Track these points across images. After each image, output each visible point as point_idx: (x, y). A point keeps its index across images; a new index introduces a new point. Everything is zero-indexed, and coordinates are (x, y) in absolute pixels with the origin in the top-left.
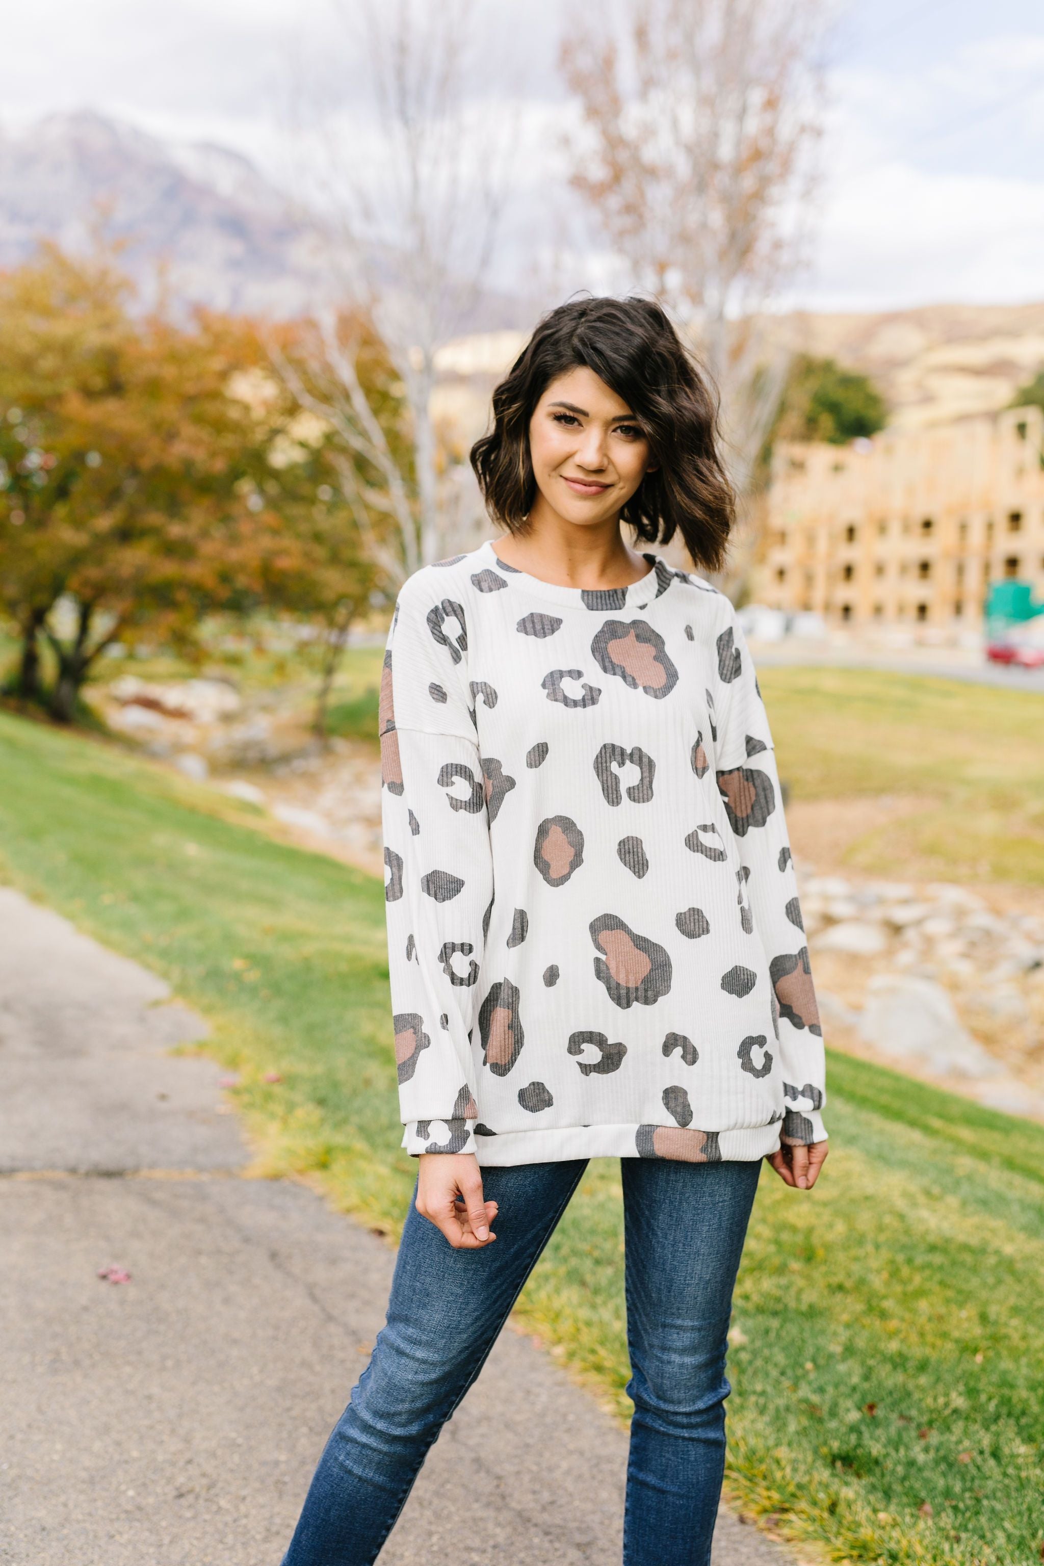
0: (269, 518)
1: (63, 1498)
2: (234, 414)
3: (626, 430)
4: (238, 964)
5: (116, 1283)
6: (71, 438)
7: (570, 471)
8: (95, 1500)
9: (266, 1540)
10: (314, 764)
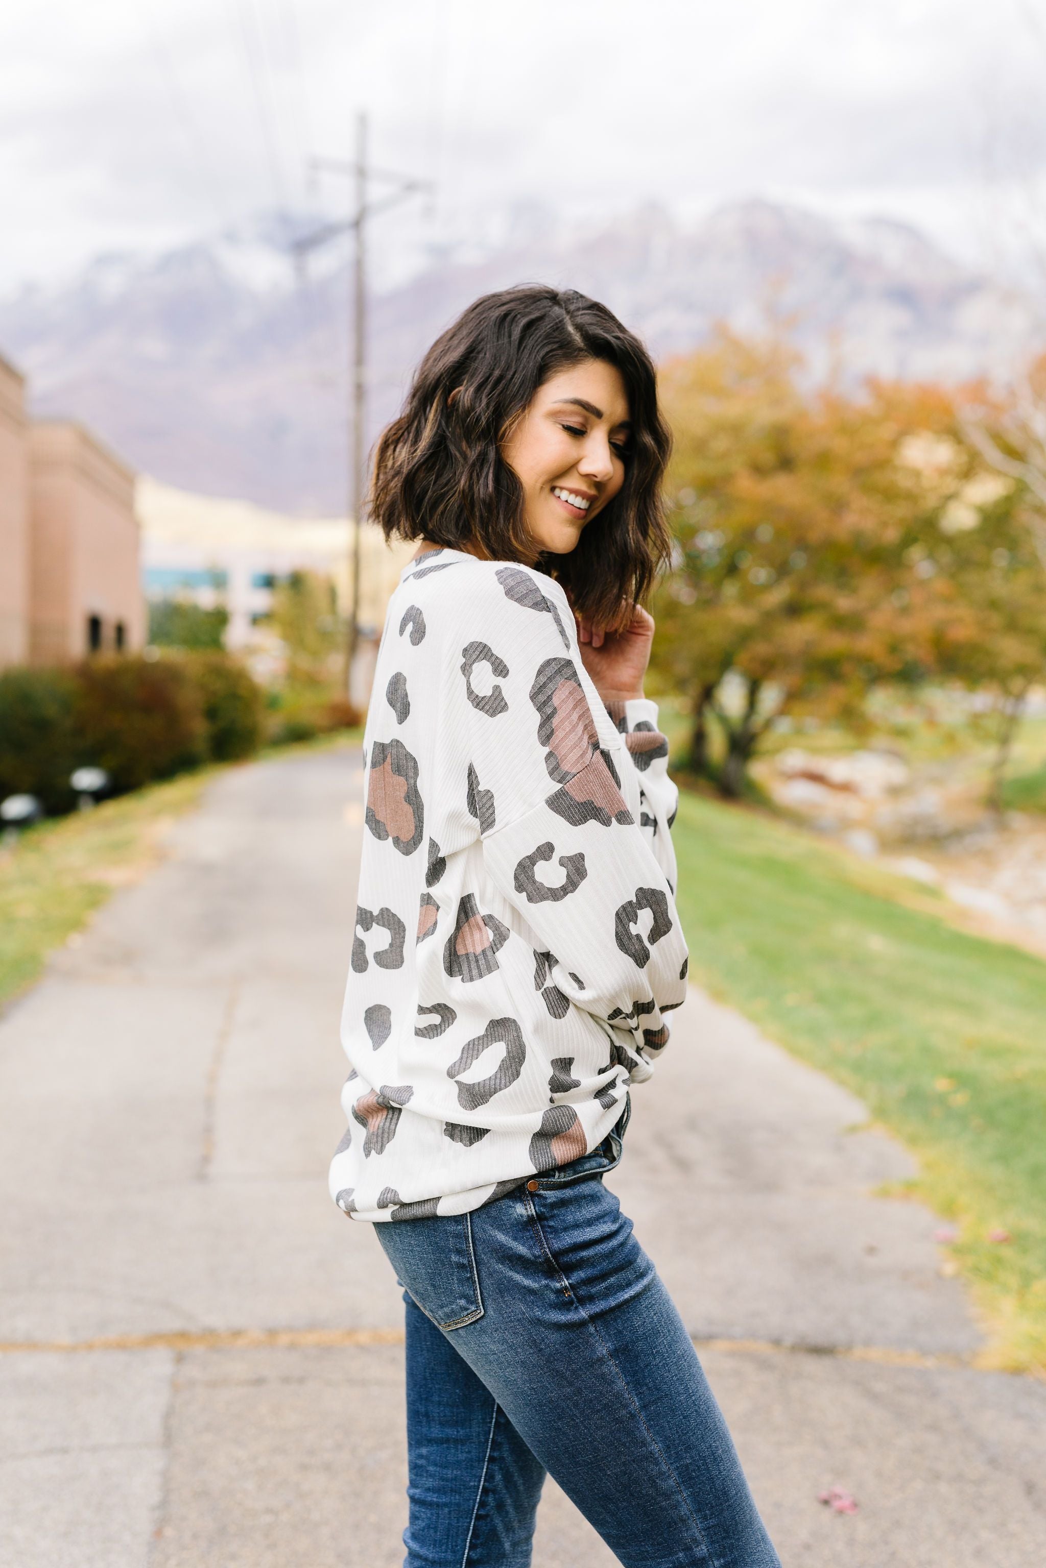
0: (941, 586)
2: (904, 482)
4: (941, 1085)
5: (841, 1512)
6: (741, 516)
10: (989, 840)
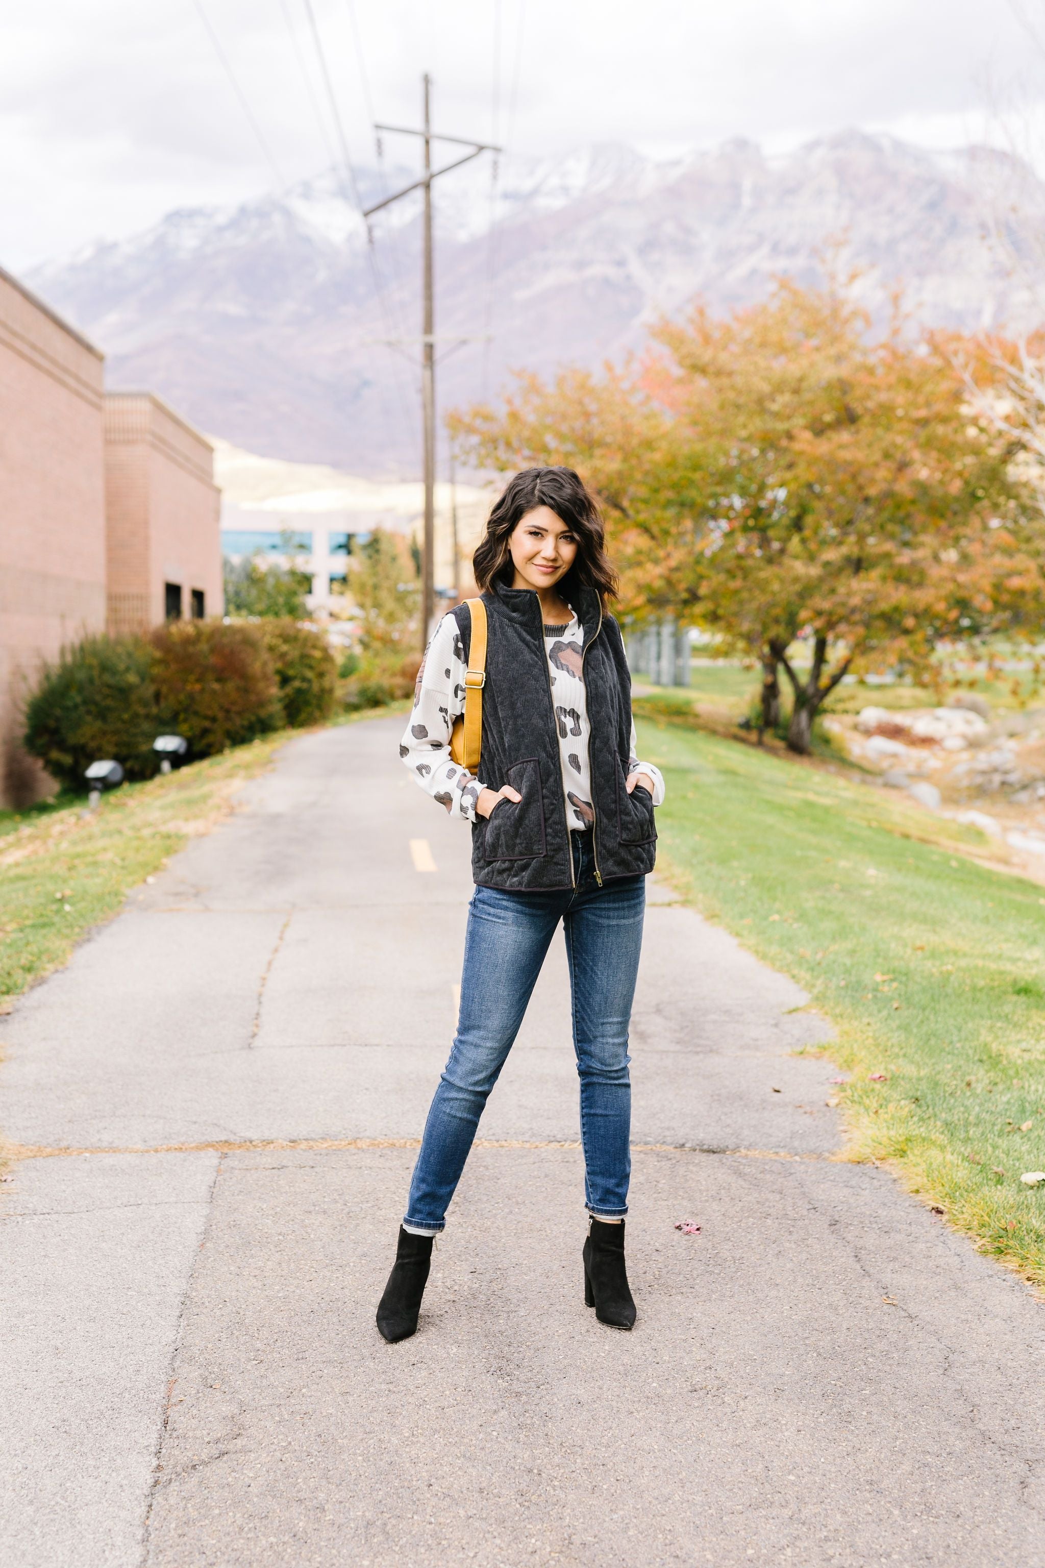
1: (600, 1383)
3: (566, 537)
4: (878, 977)
5: (688, 1233)
7: (538, 560)
8: (625, 1387)
9: (754, 1428)
